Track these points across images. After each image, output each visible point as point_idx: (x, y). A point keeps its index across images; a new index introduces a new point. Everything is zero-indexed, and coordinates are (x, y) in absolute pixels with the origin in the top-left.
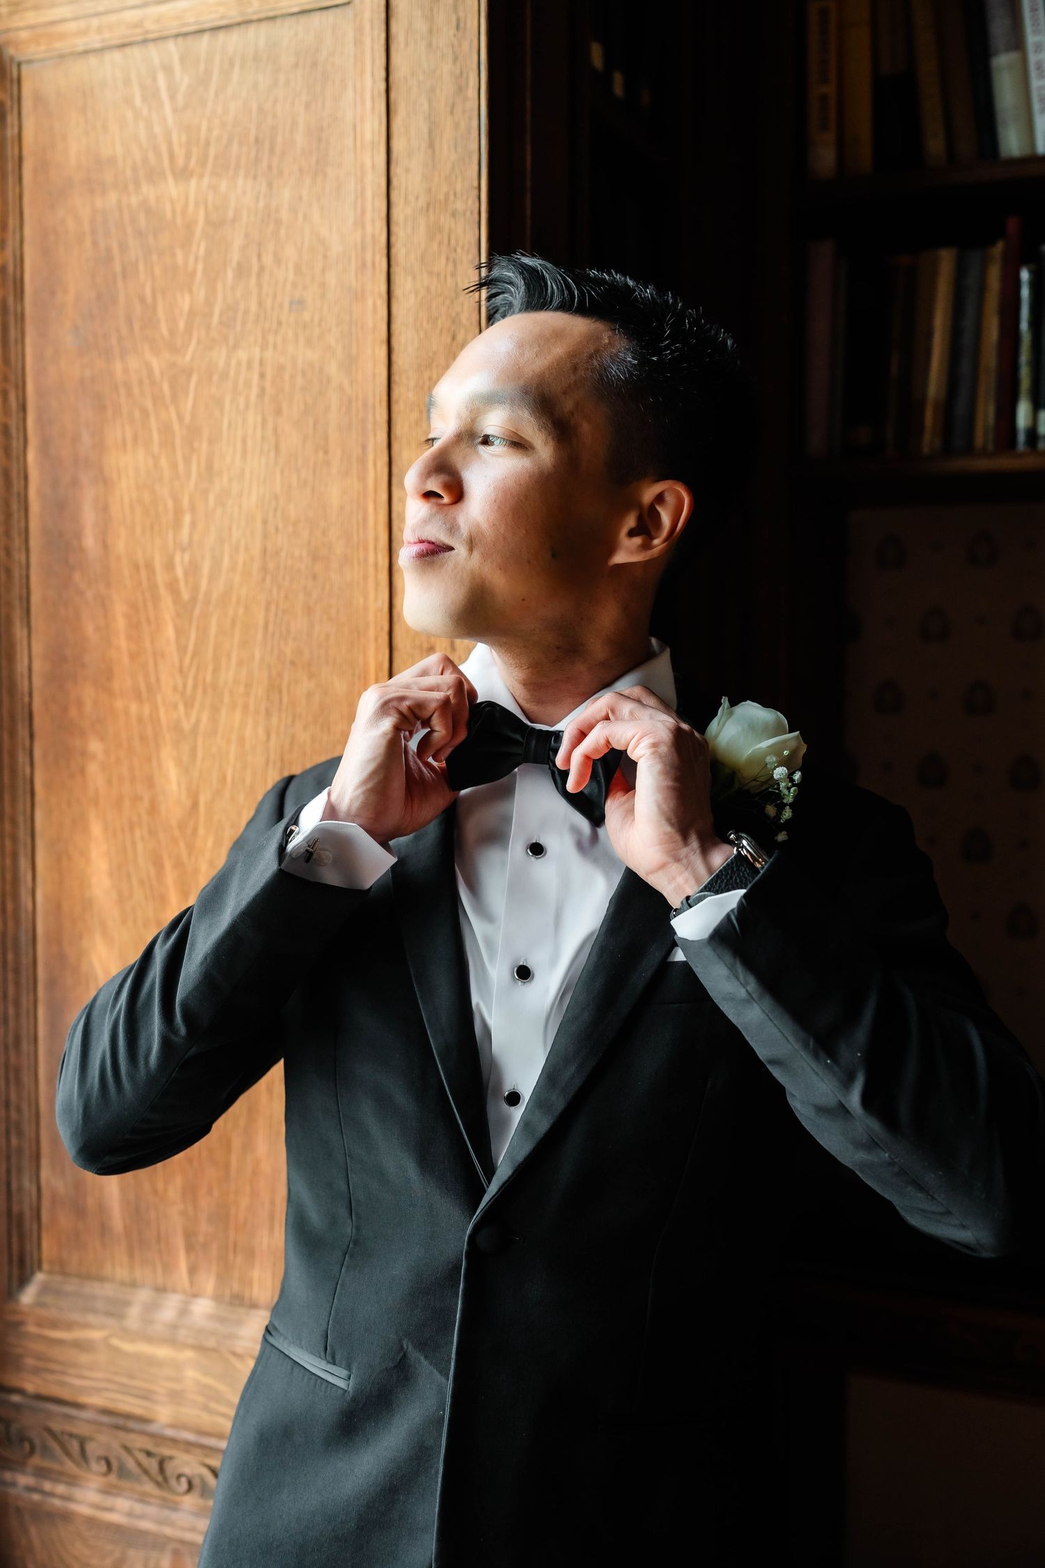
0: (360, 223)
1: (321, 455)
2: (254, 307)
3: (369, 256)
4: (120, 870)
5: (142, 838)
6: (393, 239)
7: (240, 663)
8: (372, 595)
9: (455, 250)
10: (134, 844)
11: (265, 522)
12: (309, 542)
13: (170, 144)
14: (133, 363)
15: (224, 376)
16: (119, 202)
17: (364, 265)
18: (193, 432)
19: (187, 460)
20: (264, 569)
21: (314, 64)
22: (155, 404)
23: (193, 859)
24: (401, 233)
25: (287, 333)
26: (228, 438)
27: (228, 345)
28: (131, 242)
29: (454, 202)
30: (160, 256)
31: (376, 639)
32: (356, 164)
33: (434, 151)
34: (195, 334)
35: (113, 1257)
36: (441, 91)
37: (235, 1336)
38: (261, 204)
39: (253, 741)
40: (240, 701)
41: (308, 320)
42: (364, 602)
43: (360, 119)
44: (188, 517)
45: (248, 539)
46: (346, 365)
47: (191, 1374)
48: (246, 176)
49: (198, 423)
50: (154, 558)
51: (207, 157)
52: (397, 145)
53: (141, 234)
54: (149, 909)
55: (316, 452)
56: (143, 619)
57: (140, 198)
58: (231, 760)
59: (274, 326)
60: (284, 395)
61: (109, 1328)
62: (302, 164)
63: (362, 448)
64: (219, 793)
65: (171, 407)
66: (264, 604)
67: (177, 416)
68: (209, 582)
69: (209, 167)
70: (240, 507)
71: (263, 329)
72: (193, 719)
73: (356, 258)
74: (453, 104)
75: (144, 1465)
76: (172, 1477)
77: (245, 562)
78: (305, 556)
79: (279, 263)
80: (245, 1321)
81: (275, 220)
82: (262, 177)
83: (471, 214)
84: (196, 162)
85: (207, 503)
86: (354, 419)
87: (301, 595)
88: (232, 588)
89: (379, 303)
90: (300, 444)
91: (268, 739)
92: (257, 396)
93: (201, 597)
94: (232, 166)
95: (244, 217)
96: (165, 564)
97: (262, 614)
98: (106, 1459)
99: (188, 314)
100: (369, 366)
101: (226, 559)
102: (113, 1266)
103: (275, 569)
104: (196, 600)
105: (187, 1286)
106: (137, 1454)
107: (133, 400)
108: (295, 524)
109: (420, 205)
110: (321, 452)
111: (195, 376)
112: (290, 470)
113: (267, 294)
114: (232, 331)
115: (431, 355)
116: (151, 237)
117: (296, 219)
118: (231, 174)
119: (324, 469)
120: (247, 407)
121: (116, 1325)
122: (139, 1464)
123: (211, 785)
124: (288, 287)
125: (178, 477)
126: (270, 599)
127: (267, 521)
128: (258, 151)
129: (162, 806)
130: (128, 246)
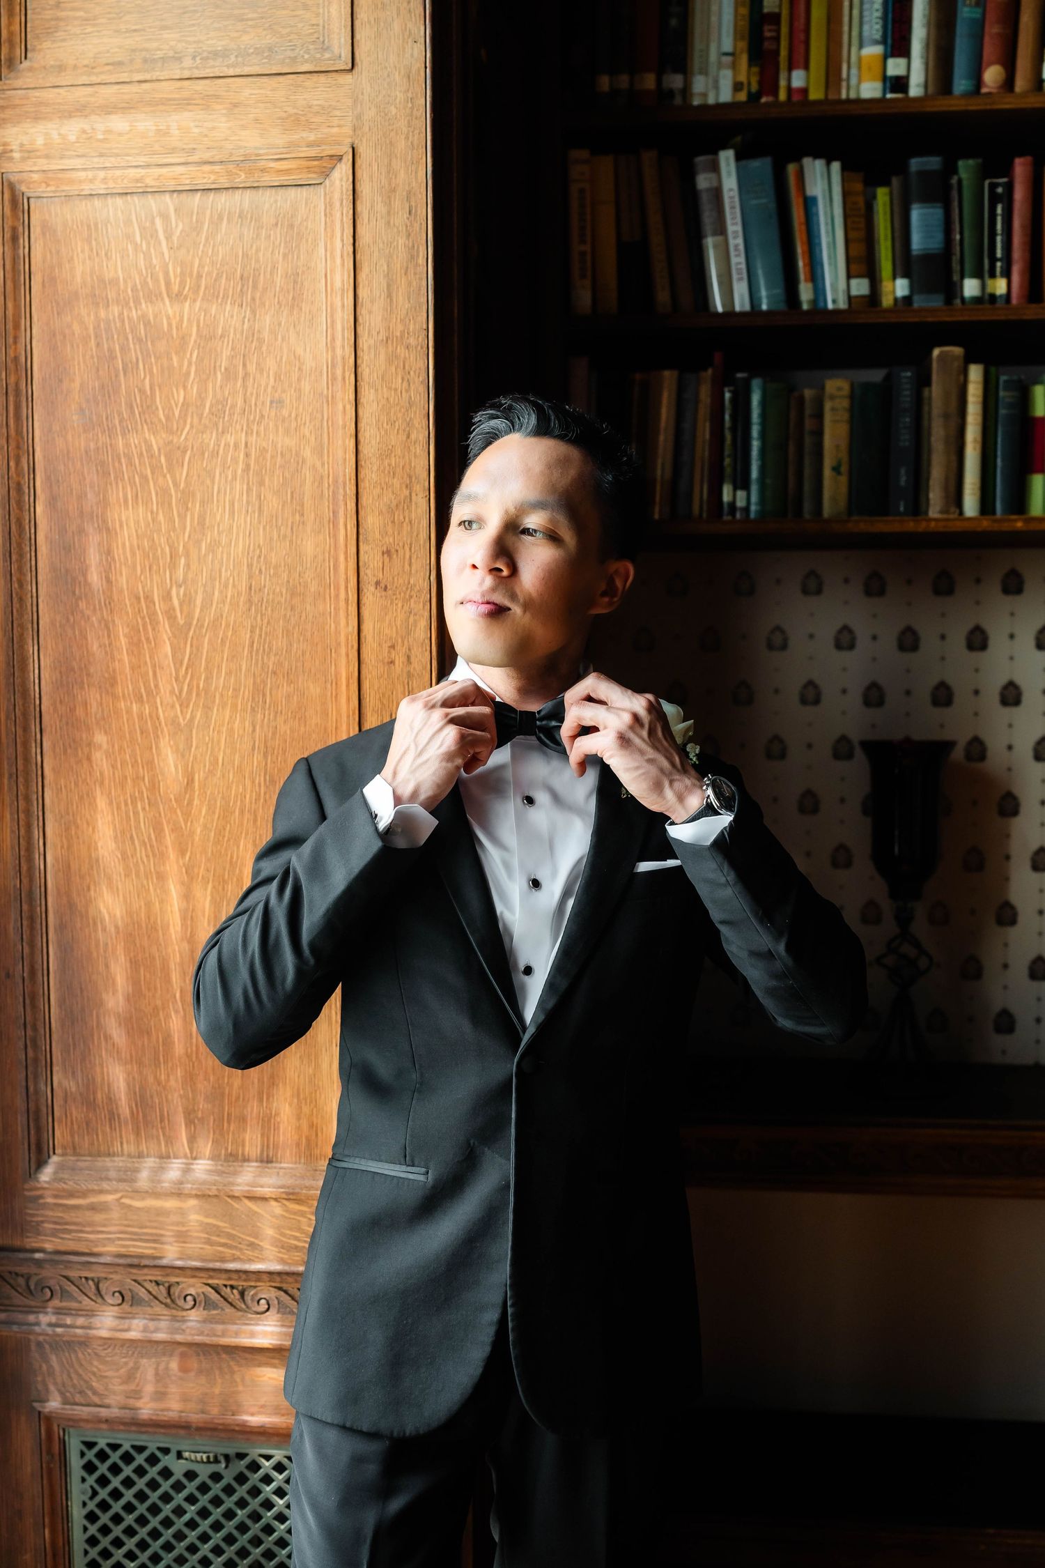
0: (331, 346)
1: (297, 518)
2: (240, 402)
3: (339, 372)
4: (124, 835)
5: (144, 809)
6: (359, 362)
7: (229, 673)
8: (343, 622)
9: (409, 373)
10: (136, 813)
11: (250, 566)
12: (288, 582)
13: (167, 274)
14: (134, 439)
15: (215, 454)
16: (121, 314)
17: (334, 379)
18: (187, 496)
19: (182, 518)
20: (250, 601)
21: (291, 226)
22: (153, 473)
23: (189, 824)
24: (366, 357)
25: (268, 424)
26: (218, 501)
27: (217, 430)
28: (132, 346)
29: (408, 338)
30: (157, 358)
31: (347, 655)
32: (326, 303)
33: (391, 300)
34: (189, 421)
35: (121, 1137)
36: (397, 257)
37: (233, 1184)
38: (246, 326)
39: (241, 732)
40: (230, 702)
41: (287, 416)
42: (336, 628)
43: (331, 271)
44: (183, 561)
45: (236, 579)
46: (319, 451)
47: (194, 1217)
48: (233, 304)
49: (191, 489)
50: (153, 591)
51: (199, 287)
52: (362, 293)
53: (140, 340)
54: (150, 864)
55: (293, 515)
56: (143, 639)
57: (139, 312)
58: (223, 747)
59: (257, 418)
60: (266, 470)
61: (121, 1191)
62: (281, 299)
63: (333, 513)
64: (211, 772)
65: (168, 476)
66: (249, 628)
67: (173, 482)
68: (201, 610)
69: (201, 294)
70: (229, 554)
71: (248, 420)
72: (188, 716)
73: (328, 372)
74: (407, 268)
75: (154, 1293)
76: (179, 1298)
77: (233, 596)
78: (284, 592)
79: (262, 371)
80: (240, 1172)
81: (258, 339)
82: (247, 306)
83: (422, 348)
84: (189, 289)
85: (200, 550)
86: (326, 492)
87: (281, 622)
88: (222, 616)
89: (348, 407)
90: (280, 507)
91: (254, 730)
92: (243, 471)
93: (195, 622)
94: (221, 295)
95: (232, 335)
96: (163, 597)
97: (248, 636)
98: (120, 1293)
99: (183, 405)
100: (340, 453)
101: (216, 593)
102: (122, 1143)
103: (259, 601)
104: (190, 624)
105: (188, 1151)
106: (148, 1285)
107: (133, 468)
108: (276, 567)
109: (380, 338)
110: (297, 514)
111: (189, 452)
112: (271, 527)
113: (252, 394)
114: (221, 420)
115: (390, 447)
116: (149, 343)
117: (276, 339)
118: (220, 301)
119: (300, 527)
120: (234, 478)
121: (127, 1188)
122: (150, 1292)
123: (205, 766)
124: (269, 389)
125: (174, 529)
126: (254, 624)
127: (252, 565)
128: (243, 286)
129: (161, 784)
130: (129, 349)
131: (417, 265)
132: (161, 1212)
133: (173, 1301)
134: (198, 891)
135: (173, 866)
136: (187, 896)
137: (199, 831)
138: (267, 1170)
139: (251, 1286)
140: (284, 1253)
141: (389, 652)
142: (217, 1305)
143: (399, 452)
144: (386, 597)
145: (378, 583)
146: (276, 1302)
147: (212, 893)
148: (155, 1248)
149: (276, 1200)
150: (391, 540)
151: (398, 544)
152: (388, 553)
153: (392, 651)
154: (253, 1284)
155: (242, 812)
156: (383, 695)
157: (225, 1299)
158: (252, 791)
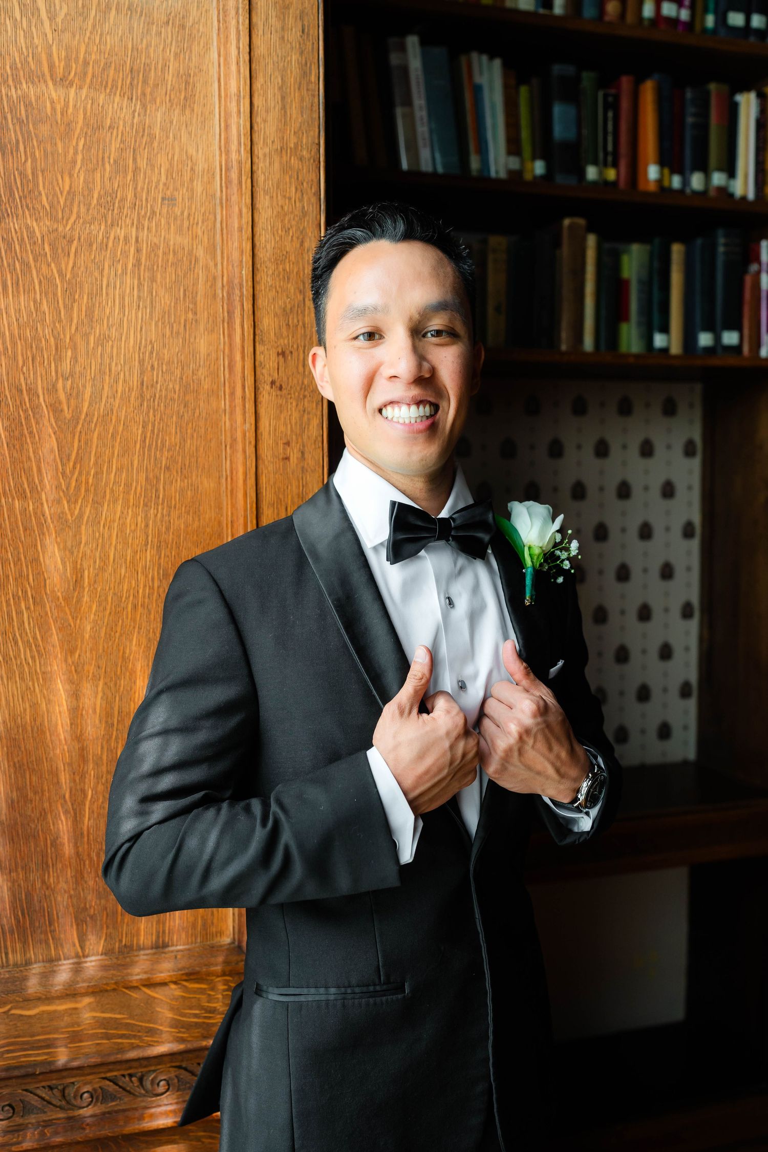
0: (225, 150)
1: (190, 315)
2: (130, 196)
3: (234, 175)
5: (28, 608)
6: (255, 168)
7: (119, 470)
8: (239, 418)
9: (302, 184)
10: (19, 613)
11: (141, 362)
12: (181, 378)
13: (50, 56)
14: (14, 225)
15: (104, 246)
17: (229, 182)
18: (73, 287)
19: (69, 309)
20: (142, 396)
21: (183, 27)
22: (35, 260)
23: (78, 621)
24: (261, 165)
25: (160, 220)
26: (107, 294)
27: (106, 222)
28: (11, 126)
29: (301, 150)
30: (40, 143)
31: (244, 452)
32: (220, 107)
33: (285, 112)
34: (75, 210)
35: (6, 947)
36: (291, 72)
37: (128, 974)
38: (135, 121)
39: (133, 527)
40: (121, 497)
41: (179, 214)
42: (232, 425)
43: (225, 76)
44: (69, 353)
45: (127, 374)
46: (211, 250)
47: (87, 1016)
48: (122, 95)
49: (78, 280)
50: (36, 383)
51: (85, 74)
52: (256, 102)
53: (21, 122)
54: (35, 665)
55: (186, 313)
56: (26, 432)
57: (19, 92)
58: (114, 543)
59: (148, 214)
60: (158, 267)
61: (11, 1002)
62: (172, 97)
63: (228, 313)
64: (102, 569)
65: (53, 265)
66: (141, 423)
67: (58, 271)
68: (90, 404)
69: (88, 80)
70: (119, 348)
71: (139, 214)
72: (76, 512)
73: (221, 175)
74: (300, 83)
75: (47, 1098)
76: (75, 1097)
77: (123, 392)
78: (177, 389)
79: (153, 167)
80: (137, 962)
81: (149, 134)
82: (137, 100)
83: (314, 161)
84: (75, 74)
85: (88, 343)
86: (219, 292)
87: (174, 417)
88: (112, 410)
89: (244, 210)
90: (173, 304)
91: (147, 526)
92: (134, 265)
93: (83, 417)
94: (110, 86)
95: (121, 127)
96: (48, 389)
97: (140, 432)
98: (10, 1105)
99: (69, 193)
100: (236, 255)
101: (106, 388)
102: (7, 954)
103: (151, 397)
104: (78, 419)
105: (79, 950)
106: (39, 1092)
107: (13, 254)
108: (168, 363)
109: (275, 147)
110: (190, 312)
111: (75, 242)
112: (163, 323)
113: (143, 189)
114: (110, 212)
115: (285, 253)
116: (31, 126)
117: (168, 137)
118: (108, 91)
119: (193, 326)
120: (125, 271)
121: (17, 999)
122: (43, 1099)
123: (95, 562)
124: (161, 186)
125: (60, 321)
126: (146, 419)
127: (143, 360)
128: (133, 79)
129: (48, 582)
130: (8, 129)
131: (310, 82)
132: (53, 1016)
133: (68, 1102)
134: (87, 689)
135: (57, 667)
136: (76, 695)
137: (88, 628)
138: (163, 955)
139: (150, 1071)
140: (184, 1033)
141: (284, 449)
142: (115, 1096)
143: (293, 258)
144: (281, 396)
145: (273, 383)
146: (176, 1081)
147: (103, 689)
148: (48, 1054)
149: (175, 983)
150: (286, 341)
151: (292, 346)
152: (283, 354)
153: (286, 446)
154: (153, 1068)
155: (135, 607)
156: (279, 489)
157: (124, 1089)
158: (145, 586)
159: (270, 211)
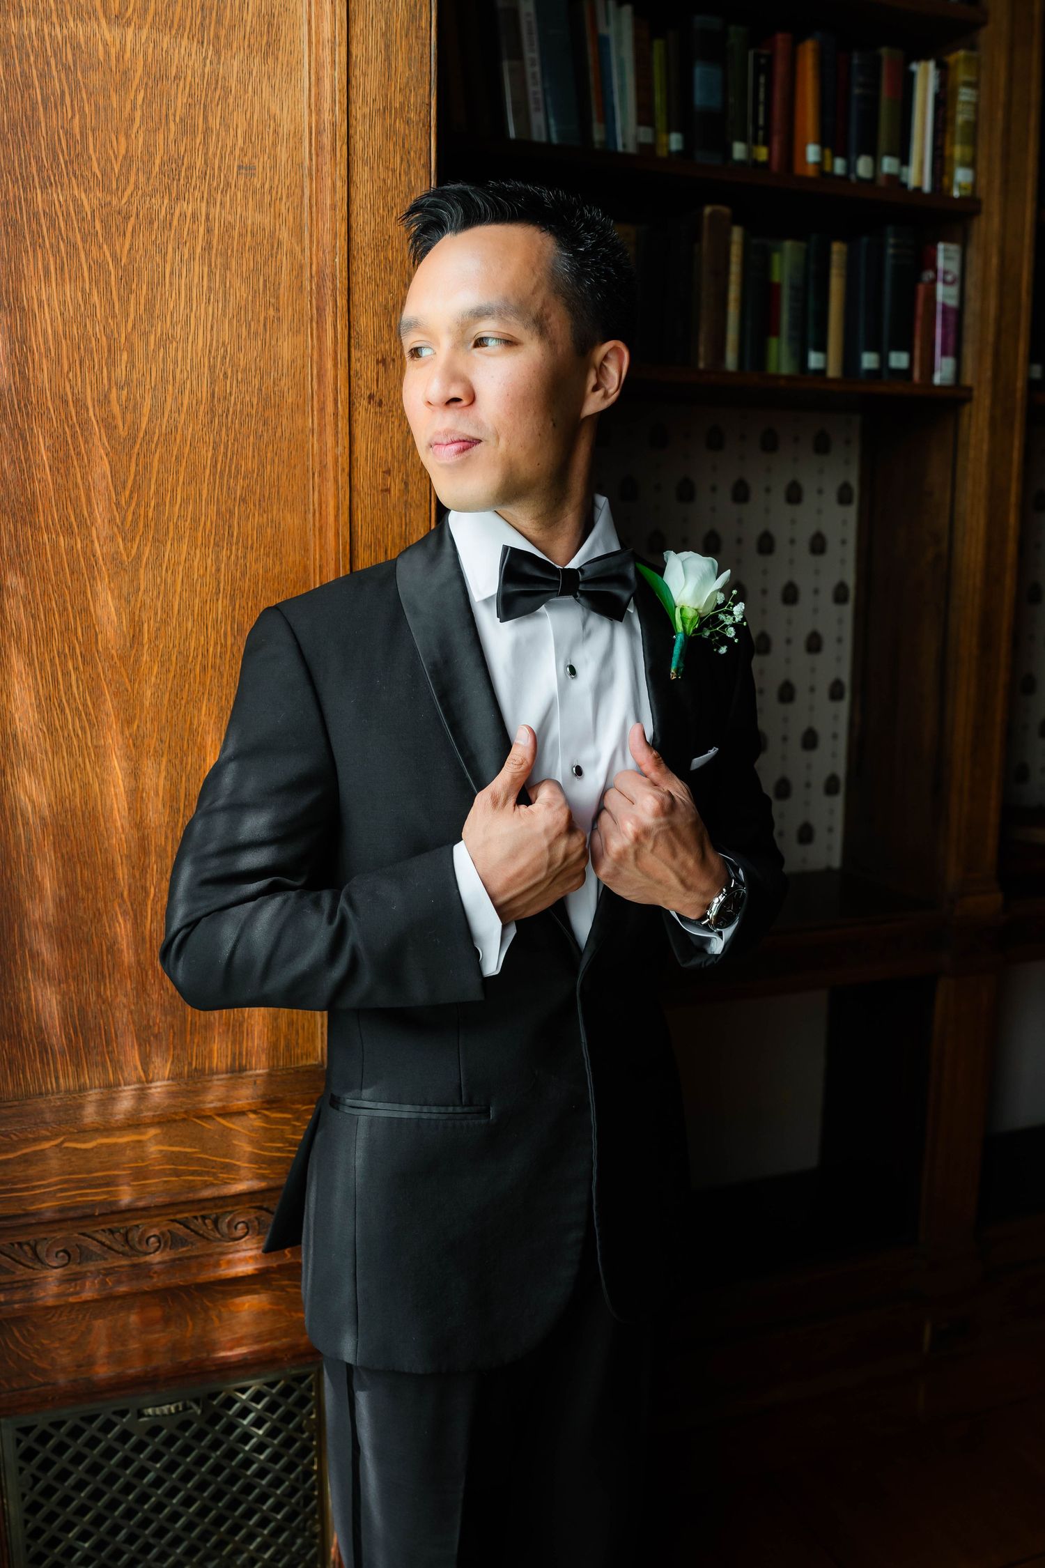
0: (316, 108)
1: (271, 312)
2: (199, 163)
3: (326, 140)
4: (48, 704)
5: (76, 669)
6: (352, 132)
7: (185, 501)
8: (330, 441)
9: (409, 153)
10: (66, 674)
11: (212, 368)
12: (260, 390)
14: (58, 196)
15: (167, 225)
17: (320, 147)
18: (130, 275)
19: (124, 302)
20: (212, 411)
22: (84, 240)
23: (136, 685)
24: (359, 128)
25: (235, 194)
26: (171, 284)
27: (170, 194)
28: (55, 73)
29: (408, 112)
30: (90, 95)
31: (336, 481)
32: (310, 56)
33: (390, 64)
34: (132, 180)
35: (56, 1071)
36: (397, 15)
37: (201, 1102)
38: (207, 70)
39: (201, 572)
40: (187, 534)
41: (258, 186)
42: (321, 449)
43: (317, 17)
44: (125, 356)
45: (194, 383)
46: (298, 232)
47: (153, 1149)
48: (191, 38)
49: (136, 265)
50: (84, 393)
51: (146, 10)
52: (357, 50)
53: (67, 68)
54: (86, 738)
55: (266, 309)
56: (72, 452)
57: (65, 31)
58: (179, 590)
59: (221, 186)
60: (232, 251)
61: (64, 1134)
62: (252, 41)
63: (317, 310)
64: (165, 622)
65: (105, 247)
66: (211, 444)
67: (111, 255)
68: (150, 420)
69: (150, 18)
70: (185, 351)
71: (209, 185)
72: (134, 551)
73: (311, 139)
74: (408, 29)
75: (108, 1242)
76: (140, 1242)
77: (190, 406)
78: (255, 403)
79: (227, 128)
80: (210, 1088)
81: (223, 88)
82: (209, 44)
83: (424, 125)
84: (134, 10)
85: (147, 344)
86: (307, 284)
87: (251, 437)
88: (176, 427)
89: (339, 184)
90: (250, 298)
91: (218, 570)
92: (203, 249)
93: (141, 435)
94: (176, 26)
95: (189, 78)
96: (99, 401)
97: (210, 455)
98: (65, 1251)
99: (125, 157)
100: (327, 238)
101: (169, 400)
102: (57, 1078)
103: (223, 412)
104: (136, 437)
105: (142, 1074)
106: (98, 1236)
107: (57, 232)
108: (244, 370)
109: (376, 107)
110: (271, 309)
111: (133, 219)
112: (238, 321)
113: (215, 155)
114: (175, 182)
115: (387, 237)
116: (79, 74)
117: (246, 92)
118: (174, 32)
119: (275, 325)
120: (192, 256)
121: (71, 1129)
122: (103, 1244)
123: (156, 614)
124: (237, 152)
125: (114, 317)
126: (217, 440)
127: (215, 366)
128: (204, 18)
129: (99, 637)
130: (51, 77)
131: (420, 27)
132: (113, 1149)
133: (132, 1248)
134: (148, 766)
135: (113, 740)
136: (135, 774)
137: (149, 693)
138: (240, 1080)
139: (226, 1212)
140: (265, 1169)
141: (384, 479)
142: (186, 1240)
143: (396, 244)
144: (381, 413)
145: (371, 397)
146: (256, 1223)
147: (167, 766)
148: (108, 1193)
149: (254, 1112)
150: (387, 347)
151: (395, 352)
152: (384, 361)
153: (387, 476)
154: (229, 1209)
155: (204, 668)
156: (377, 527)
157: (196, 1233)
158: (216, 644)
159: (369, 186)
